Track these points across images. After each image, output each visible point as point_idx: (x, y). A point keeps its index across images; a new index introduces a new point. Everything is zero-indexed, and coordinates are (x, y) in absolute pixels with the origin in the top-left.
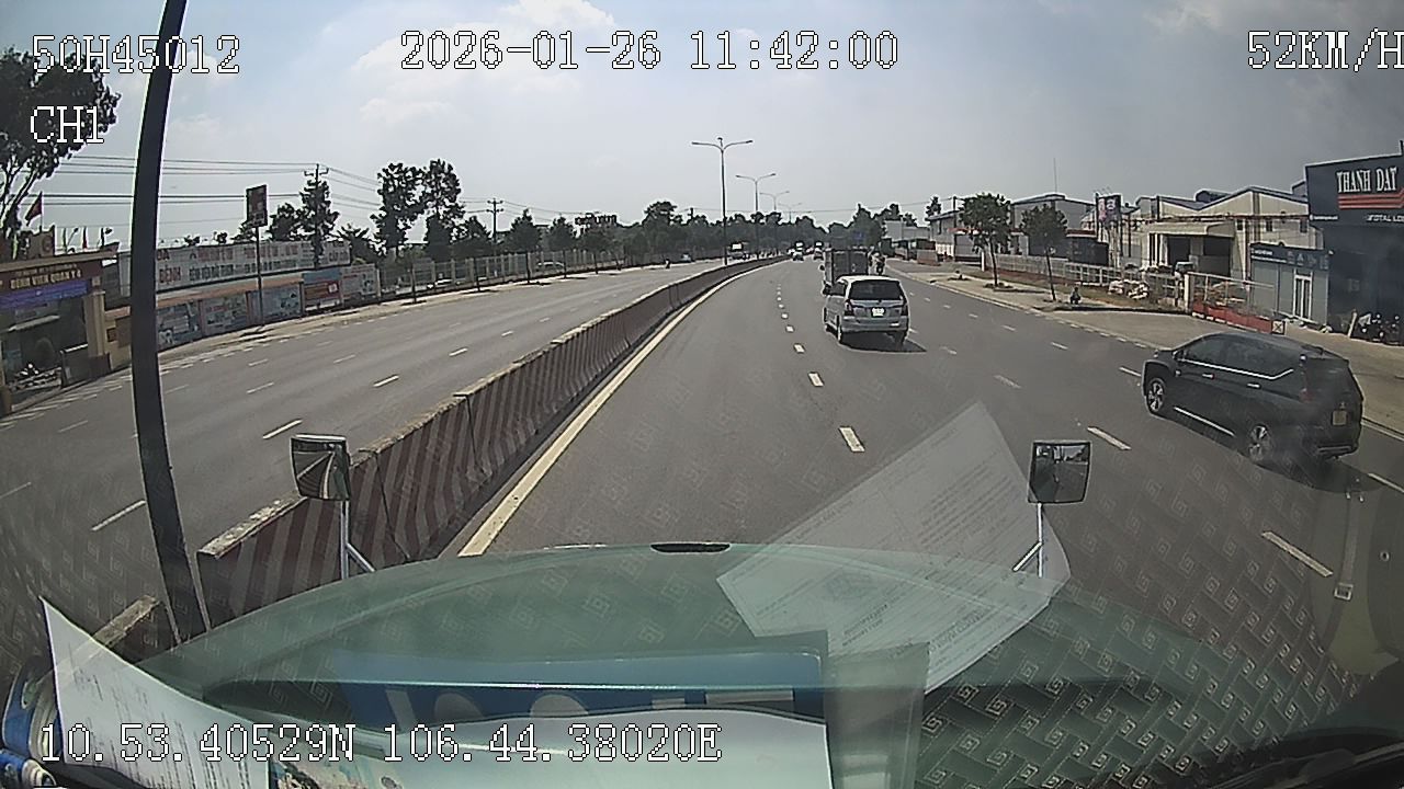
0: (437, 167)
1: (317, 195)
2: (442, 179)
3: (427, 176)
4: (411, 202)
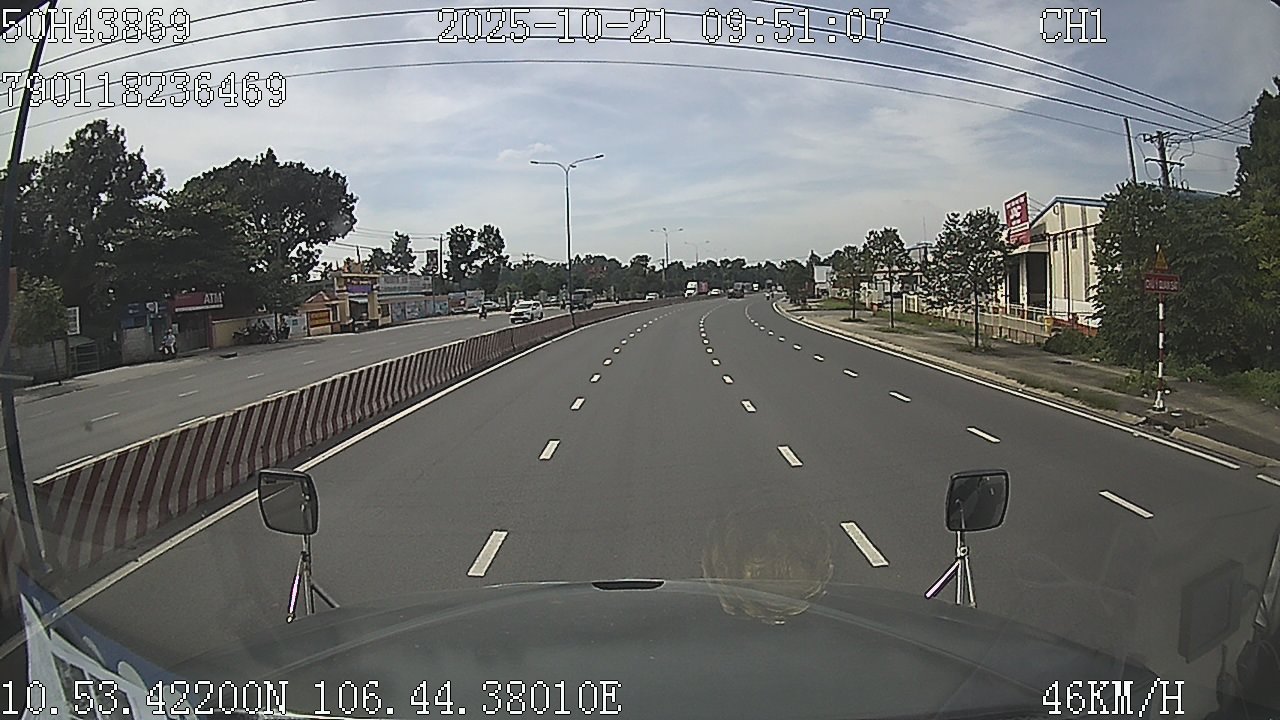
0: (488, 229)
1: (402, 241)
2: (492, 238)
3: (483, 235)
4: (469, 252)
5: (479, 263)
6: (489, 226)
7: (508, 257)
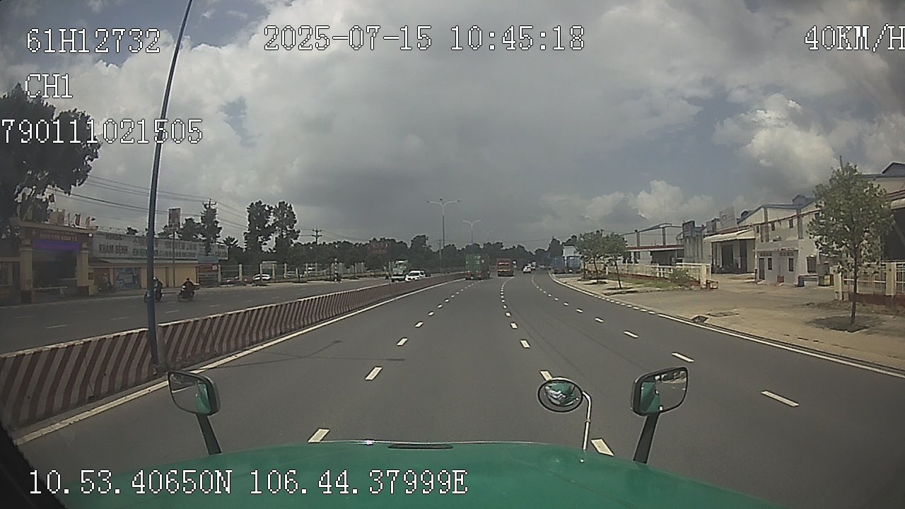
0: (283, 206)
2: (286, 214)
3: (278, 210)
4: (266, 226)
5: (273, 237)
6: (284, 203)
7: (299, 232)
